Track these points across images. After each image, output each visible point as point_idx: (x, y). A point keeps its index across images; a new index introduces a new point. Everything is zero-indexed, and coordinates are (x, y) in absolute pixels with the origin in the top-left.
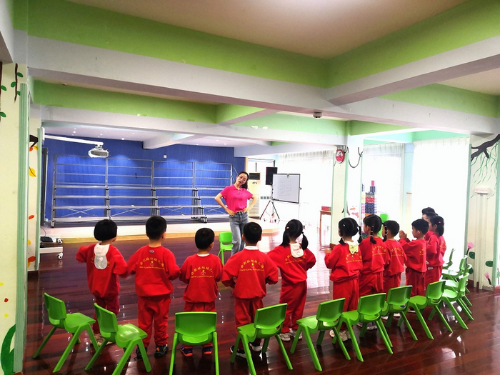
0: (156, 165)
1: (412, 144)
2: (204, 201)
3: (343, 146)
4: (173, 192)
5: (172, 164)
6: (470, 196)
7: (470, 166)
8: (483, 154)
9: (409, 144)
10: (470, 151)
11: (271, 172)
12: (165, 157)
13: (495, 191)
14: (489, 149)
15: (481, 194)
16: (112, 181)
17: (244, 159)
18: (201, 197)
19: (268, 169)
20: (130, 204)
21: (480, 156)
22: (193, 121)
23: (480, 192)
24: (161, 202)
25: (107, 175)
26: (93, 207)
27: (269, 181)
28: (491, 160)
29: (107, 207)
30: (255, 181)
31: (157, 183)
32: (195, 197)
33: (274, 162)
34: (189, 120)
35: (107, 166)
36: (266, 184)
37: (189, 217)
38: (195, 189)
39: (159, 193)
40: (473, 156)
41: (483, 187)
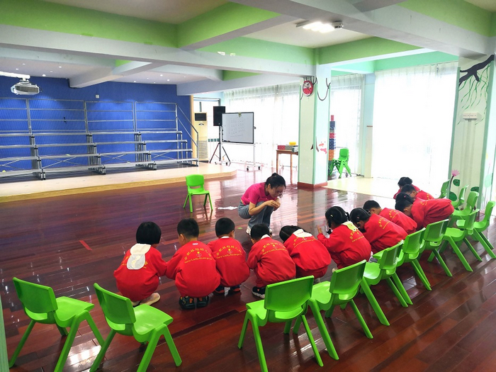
0: (89, 105)
1: (373, 75)
2: (150, 146)
3: (311, 77)
4: (111, 138)
5: (107, 105)
6: (457, 123)
7: (457, 91)
8: (473, 78)
9: (370, 74)
10: (458, 75)
11: (219, 112)
12: (98, 97)
13: (484, 116)
14: (479, 72)
15: (469, 120)
16: (36, 127)
17: (189, 98)
18: (146, 142)
19: (215, 108)
20: (65, 153)
21: (469, 80)
22: (151, 44)
23: (468, 118)
24: (100, 149)
25: (29, 120)
26: (18, 159)
27: (218, 121)
28: (482, 84)
29: (36, 158)
30: (201, 122)
31: (91, 128)
32: (139, 142)
33: (219, 101)
34: (146, 43)
35: (28, 109)
36: (214, 125)
37: (133, 165)
38: (138, 133)
39: (97, 138)
40: (461, 80)
41: (472, 112)
